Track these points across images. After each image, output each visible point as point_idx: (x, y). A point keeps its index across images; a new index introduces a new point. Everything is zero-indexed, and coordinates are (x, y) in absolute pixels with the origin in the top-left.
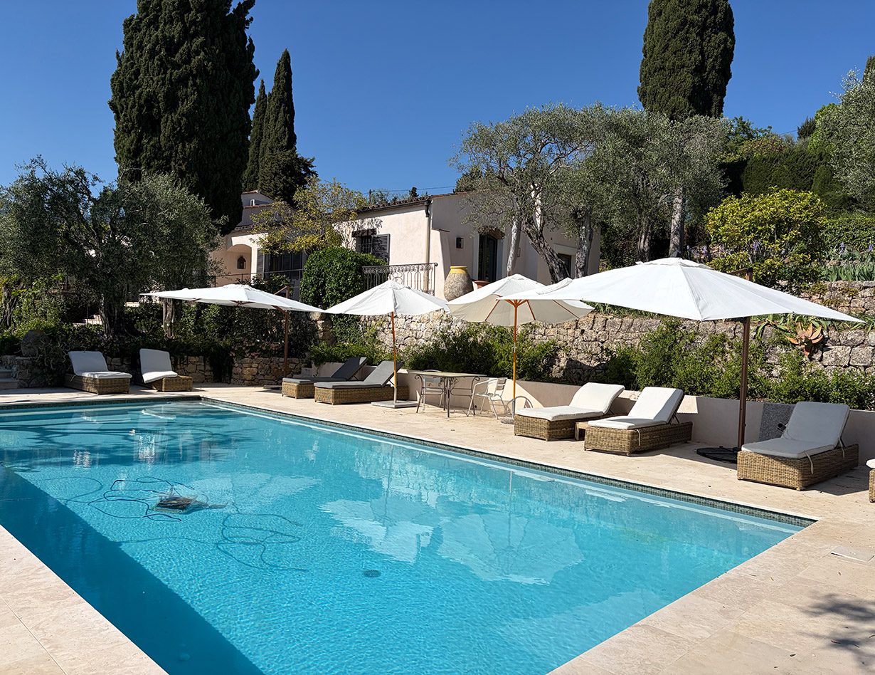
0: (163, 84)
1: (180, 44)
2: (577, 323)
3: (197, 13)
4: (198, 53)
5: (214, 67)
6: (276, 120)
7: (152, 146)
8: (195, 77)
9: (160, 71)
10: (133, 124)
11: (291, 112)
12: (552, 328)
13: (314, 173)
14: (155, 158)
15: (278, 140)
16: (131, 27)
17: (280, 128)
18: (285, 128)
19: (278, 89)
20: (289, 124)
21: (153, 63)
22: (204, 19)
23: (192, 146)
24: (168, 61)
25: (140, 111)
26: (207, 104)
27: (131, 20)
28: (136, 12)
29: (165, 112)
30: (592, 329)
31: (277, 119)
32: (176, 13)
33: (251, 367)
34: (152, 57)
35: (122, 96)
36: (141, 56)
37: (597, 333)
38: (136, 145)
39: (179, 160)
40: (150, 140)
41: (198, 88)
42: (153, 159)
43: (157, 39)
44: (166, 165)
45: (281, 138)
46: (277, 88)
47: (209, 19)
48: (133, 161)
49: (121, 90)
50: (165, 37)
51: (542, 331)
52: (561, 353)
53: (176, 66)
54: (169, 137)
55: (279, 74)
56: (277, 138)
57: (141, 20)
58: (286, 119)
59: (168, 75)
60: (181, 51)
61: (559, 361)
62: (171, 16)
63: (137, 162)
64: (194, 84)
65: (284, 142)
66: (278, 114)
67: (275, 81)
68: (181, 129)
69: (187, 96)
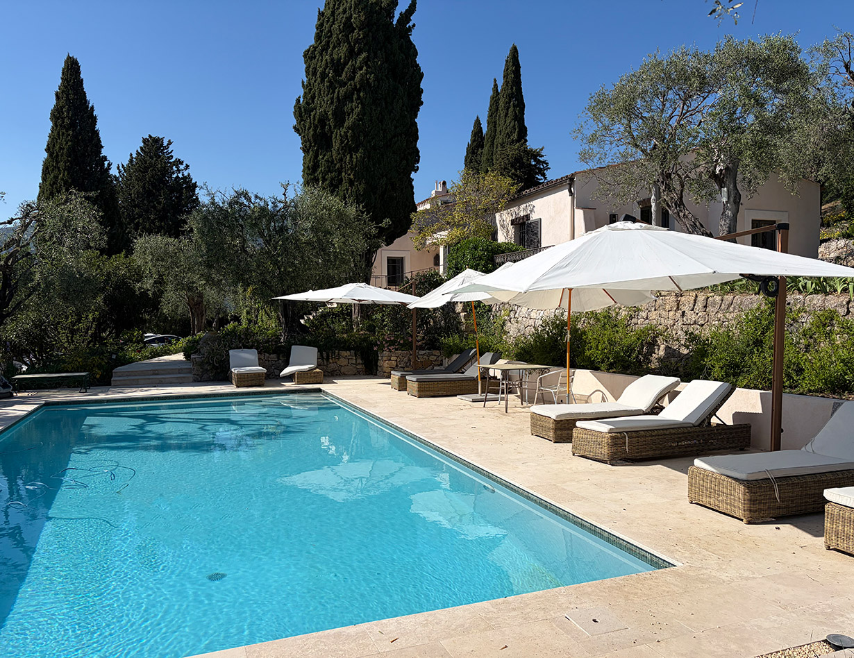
0: (332, 103)
1: (346, 63)
2: (678, 304)
3: (359, 31)
4: (361, 68)
5: (376, 79)
6: (506, 116)
7: (326, 161)
8: (359, 91)
9: (329, 92)
10: (311, 144)
11: (521, 105)
12: (655, 310)
13: (544, 162)
14: (330, 171)
15: (509, 135)
16: (309, 56)
17: (510, 122)
18: (515, 122)
19: (507, 85)
20: (519, 118)
21: (324, 85)
22: (366, 36)
23: (358, 155)
24: (336, 81)
25: (315, 131)
26: (370, 114)
27: (308, 50)
28: (313, 42)
29: (335, 128)
30: (693, 310)
31: (507, 114)
32: (343, 36)
33: (390, 360)
34: (322, 81)
35: (302, 120)
36: (315, 82)
37: (697, 314)
38: (314, 162)
39: (348, 170)
40: (324, 156)
41: (361, 101)
42: (327, 172)
43: (327, 63)
44: (338, 177)
45: (511, 132)
46: (506, 83)
47: (370, 34)
48: (312, 177)
49: (300, 115)
50: (332, 60)
51: (644, 314)
52: (660, 340)
53: (343, 84)
54: (338, 150)
55: (508, 69)
56: (508, 133)
57: (315, 48)
58: (516, 113)
59: (336, 95)
60: (346, 69)
61: (659, 349)
62: (338, 39)
63: (315, 177)
64: (359, 98)
65: (515, 137)
66: (507, 110)
67: (504, 77)
68: (348, 142)
69: (352, 110)
